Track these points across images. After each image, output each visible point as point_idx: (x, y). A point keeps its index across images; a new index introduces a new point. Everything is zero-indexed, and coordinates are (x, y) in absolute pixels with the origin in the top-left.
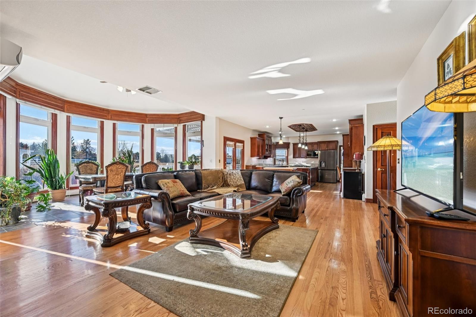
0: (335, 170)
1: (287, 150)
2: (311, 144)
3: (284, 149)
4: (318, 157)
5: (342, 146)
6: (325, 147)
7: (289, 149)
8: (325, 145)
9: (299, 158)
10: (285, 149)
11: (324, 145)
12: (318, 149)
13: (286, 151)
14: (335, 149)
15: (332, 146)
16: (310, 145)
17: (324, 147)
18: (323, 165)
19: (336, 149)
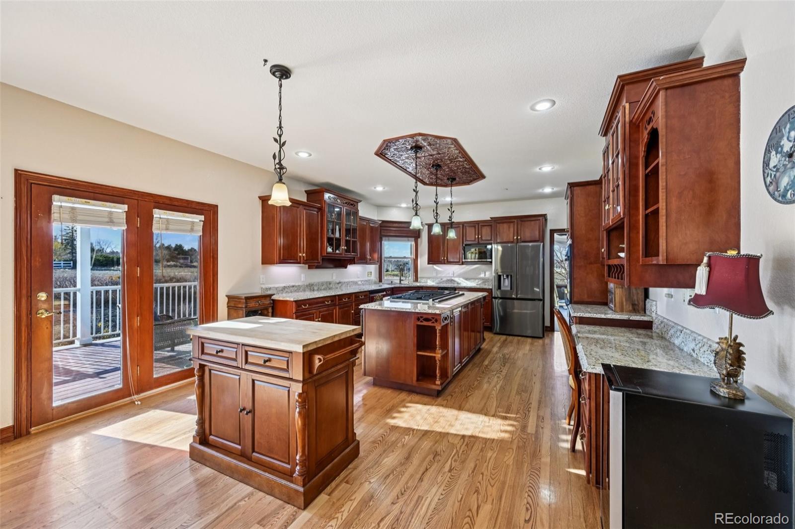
0: (540, 300)
1: (413, 243)
2: (475, 227)
3: (406, 239)
4: (491, 262)
5: (561, 231)
6: (511, 235)
7: (419, 239)
8: (512, 229)
9: (445, 264)
10: (408, 240)
11: (509, 228)
12: (491, 240)
13: (411, 245)
14: (538, 239)
15: (529, 231)
16: (473, 228)
17: (508, 232)
18: (506, 284)
19: (542, 239)
